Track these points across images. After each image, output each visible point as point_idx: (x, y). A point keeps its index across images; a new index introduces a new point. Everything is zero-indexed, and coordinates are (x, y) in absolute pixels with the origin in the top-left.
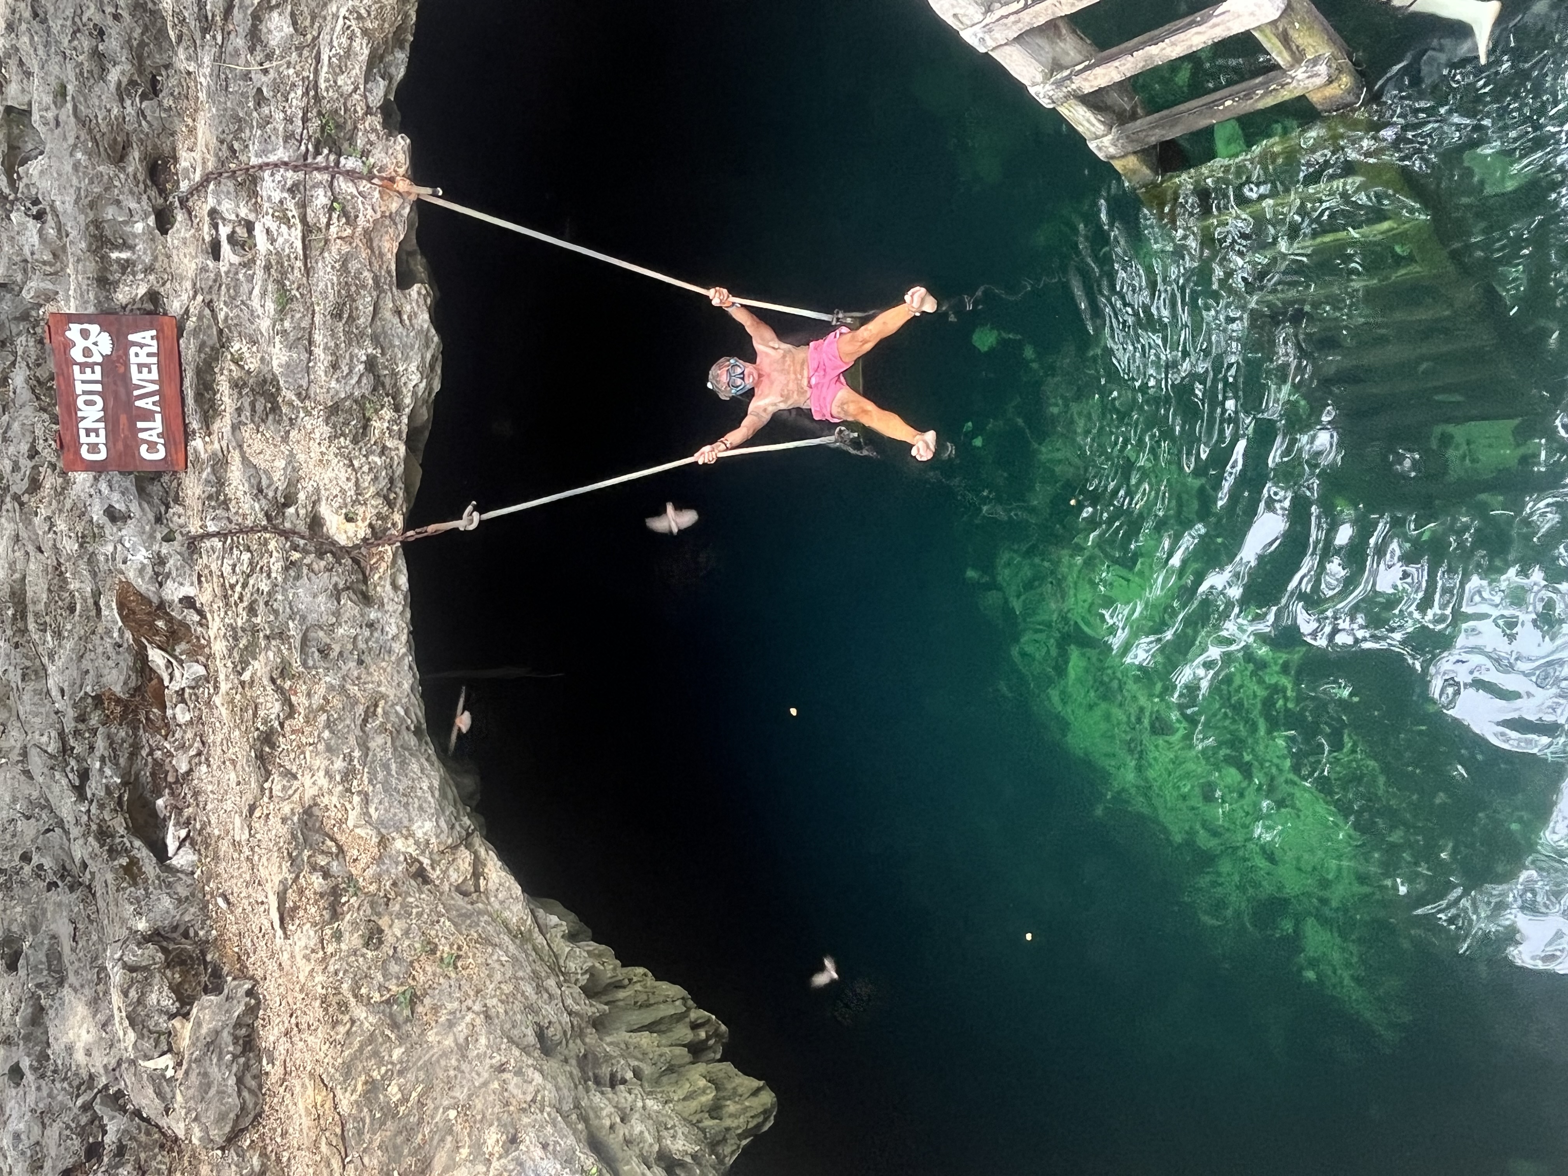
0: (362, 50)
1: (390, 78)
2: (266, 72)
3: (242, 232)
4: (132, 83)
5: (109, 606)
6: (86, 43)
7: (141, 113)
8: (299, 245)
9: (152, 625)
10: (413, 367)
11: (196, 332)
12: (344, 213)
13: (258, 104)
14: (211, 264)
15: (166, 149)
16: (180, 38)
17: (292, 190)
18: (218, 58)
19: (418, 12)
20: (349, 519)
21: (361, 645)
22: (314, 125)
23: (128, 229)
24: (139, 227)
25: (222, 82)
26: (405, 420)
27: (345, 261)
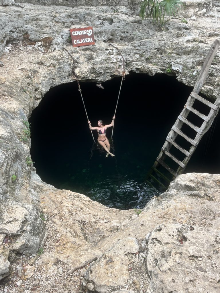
0: (139, 67)
1: (136, 71)
2: (132, 55)
3: (111, 53)
4: (122, 37)
5: (46, 35)
6: (126, 31)
7: (118, 38)
8: (114, 61)
9: (47, 43)
10: (101, 79)
11: (94, 47)
12: (119, 67)
13: (128, 54)
14: (104, 49)
15: (114, 41)
16: (132, 44)
17: (120, 60)
18: (132, 49)
19: (145, 74)
20: (79, 72)
21: (62, 76)
22: (128, 62)
23: (102, 36)
24: (103, 38)
25: (129, 49)
26: (94, 79)
27: (114, 68)
